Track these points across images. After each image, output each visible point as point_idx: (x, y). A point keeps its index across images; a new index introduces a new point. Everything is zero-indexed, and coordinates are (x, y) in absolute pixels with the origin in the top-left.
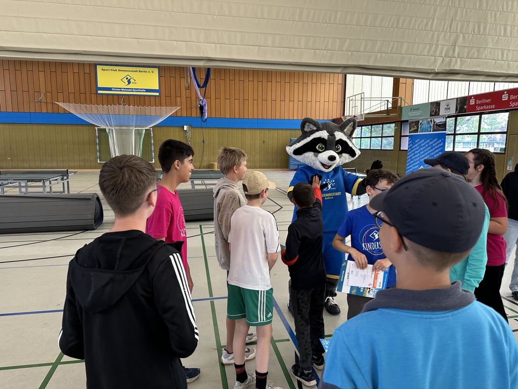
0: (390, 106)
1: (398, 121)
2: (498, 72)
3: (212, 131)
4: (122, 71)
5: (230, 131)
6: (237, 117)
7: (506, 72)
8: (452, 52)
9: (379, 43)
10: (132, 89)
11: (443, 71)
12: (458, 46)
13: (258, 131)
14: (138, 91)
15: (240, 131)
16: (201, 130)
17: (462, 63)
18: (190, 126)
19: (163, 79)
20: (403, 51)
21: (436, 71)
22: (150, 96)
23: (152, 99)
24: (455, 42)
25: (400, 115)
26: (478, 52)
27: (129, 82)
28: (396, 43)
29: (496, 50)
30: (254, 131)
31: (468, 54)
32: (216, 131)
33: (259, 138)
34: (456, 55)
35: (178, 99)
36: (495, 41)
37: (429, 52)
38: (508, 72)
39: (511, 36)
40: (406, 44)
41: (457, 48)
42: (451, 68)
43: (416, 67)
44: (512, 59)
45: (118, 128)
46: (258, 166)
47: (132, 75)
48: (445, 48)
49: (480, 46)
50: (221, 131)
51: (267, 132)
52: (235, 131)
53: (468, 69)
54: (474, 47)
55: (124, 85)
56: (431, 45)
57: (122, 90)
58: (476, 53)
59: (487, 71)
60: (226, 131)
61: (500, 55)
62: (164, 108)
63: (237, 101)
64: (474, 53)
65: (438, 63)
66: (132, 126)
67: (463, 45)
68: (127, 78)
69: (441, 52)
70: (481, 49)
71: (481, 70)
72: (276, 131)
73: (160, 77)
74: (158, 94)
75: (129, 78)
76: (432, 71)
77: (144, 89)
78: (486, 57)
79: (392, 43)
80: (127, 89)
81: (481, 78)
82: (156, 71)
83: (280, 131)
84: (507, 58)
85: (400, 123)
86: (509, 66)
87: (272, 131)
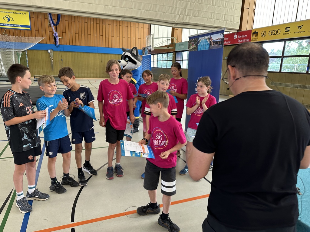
0: (170, 42)
1: (174, 52)
2: (209, 25)
3: (67, 53)
4: (3, 12)
5: (80, 54)
6: (84, 45)
7: (213, 25)
8: (184, 12)
9: (143, 5)
10: (11, 25)
11: (180, 23)
12: (188, 9)
13: (98, 55)
14: (16, 27)
15: (86, 54)
16: (60, 53)
17: (190, 19)
18: (53, 50)
19: (32, 19)
20: (157, 10)
21: (176, 22)
22: (24, 30)
23: (26, 32)
24: (186, 7)
25: (175, 48)
26: (198, 13)
27: (9, 20)
28: (152, 5)
29: (208, 13)
30: (95, 55)
31: (193, 14)
32: (70, 54)
33: (98, 59)
34: (186, 14)
35: (44, 32)
36: (207, 8)
37: (171, 11)
38: (215, 25)
39: (216, 5)
40: (159, 6)
41: (187, 10)
42: (184, 21)
43: (164, 19)
44: (216, 18)
45: (3, 50)
46: (99, 76)
47: (11, 15)
48: (181, 10)
49: (199, 10)
50: (73, 53)
51: (104, 55)
52: (83, 54)
53: (193, 23)
54: (196, 10)
55: (5, 22)
56: (173, 7)
57: (4, 25)
58: (197, 13)
59: (203, 24)
60: (77, 53)
61: (210, 15)
62: (34, 38)
63: (83, 35)
64: (196, 14)
65: (177, 18)
66: (12, 49)
67: (190, 9)
68: (7, 17)
69: (178, 12)
70: (200, 12)
71: (200, 23)
72: (109, 55)
73: (30, 17)
74: (29, 29)
75: (9, 17)
76: (174, 22)
77: (20, 25)
78: (202, 16)
79: (150, 5)
80: (7, 24)
81: (200, 28)
82: (28, 14)
83: (112, 55)
84: (213, 18)
85: (175, 53)
86: (215, 22)
87: (106, 55)
